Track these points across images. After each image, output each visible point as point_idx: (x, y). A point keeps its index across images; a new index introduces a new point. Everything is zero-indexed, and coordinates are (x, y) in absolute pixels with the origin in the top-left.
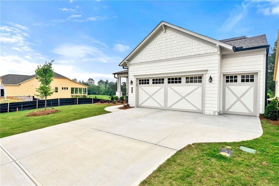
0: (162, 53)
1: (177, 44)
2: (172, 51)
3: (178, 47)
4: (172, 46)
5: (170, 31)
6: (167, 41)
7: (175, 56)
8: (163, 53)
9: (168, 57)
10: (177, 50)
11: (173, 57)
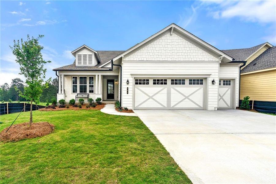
0: (167, 54)
1: (183, 49)
2: (178, 54)
3: (184, 51)
4: (178, 49)
5: (176, 35)
6: (173, 43)
7: (182, 60)
8: (169, 55)
9: (175, 60)
10: (183, 54)
11: (179, 60)
